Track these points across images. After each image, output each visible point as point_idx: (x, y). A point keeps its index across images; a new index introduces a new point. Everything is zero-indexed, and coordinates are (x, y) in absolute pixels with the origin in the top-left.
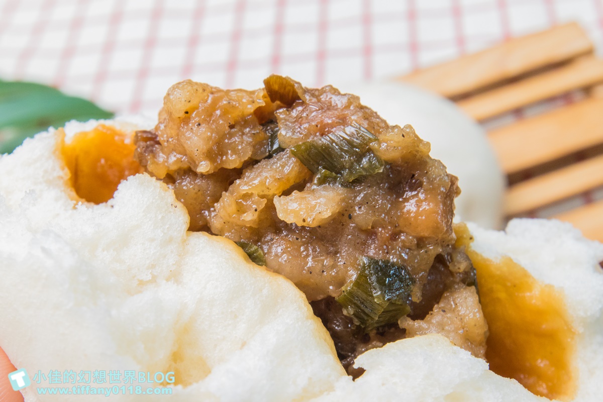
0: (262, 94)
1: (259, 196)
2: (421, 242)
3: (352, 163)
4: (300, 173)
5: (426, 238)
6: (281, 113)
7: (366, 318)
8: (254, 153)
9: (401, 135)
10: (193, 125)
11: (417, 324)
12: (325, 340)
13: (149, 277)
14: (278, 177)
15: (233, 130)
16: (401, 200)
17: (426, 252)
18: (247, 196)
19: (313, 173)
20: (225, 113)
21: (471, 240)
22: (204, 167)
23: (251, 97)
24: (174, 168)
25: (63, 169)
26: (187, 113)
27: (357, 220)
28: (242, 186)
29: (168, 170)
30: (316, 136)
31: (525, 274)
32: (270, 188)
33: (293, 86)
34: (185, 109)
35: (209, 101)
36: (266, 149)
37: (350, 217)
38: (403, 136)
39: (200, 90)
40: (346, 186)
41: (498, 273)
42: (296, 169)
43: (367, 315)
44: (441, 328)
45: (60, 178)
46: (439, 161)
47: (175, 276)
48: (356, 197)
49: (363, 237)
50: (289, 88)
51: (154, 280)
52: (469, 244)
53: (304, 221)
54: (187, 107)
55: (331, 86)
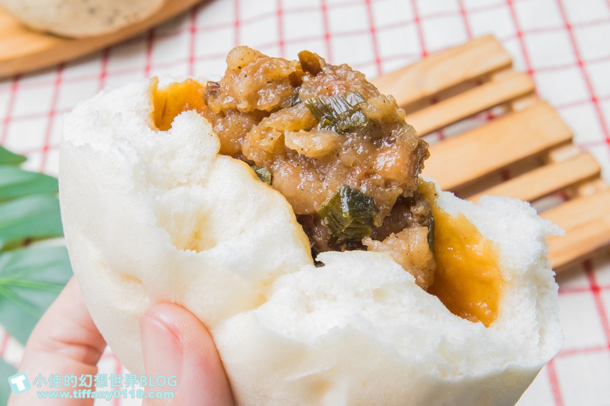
0: (296, 64)
1: (276, 130)
2: (387, 183)
3: (346, 117)
4: (309, 119)
5: (393, 180)
6: (306, 78)
7: (336, 229)
8: (280, 102)
9: (383, 101)
10: (242, 76)
11: (376, 243)
12: (302, 240)
13: (186, 181)
14: (291, 119)
15: (268, 84)
16: (378, 149)
17: (390, 191)
18: (269, 129)
19: (318, 121)
20: (266, 71)
21: (436, 196)
22: (243, 106)
23: (287, 64)
24: (226, 107)
25: (150, 104)
26: (240, 68)
27: (342, 158)
28: (267, 122)
29: (222, 108)
30: (325, 95)
31: (474, 230)
32: (285, 125)
33: (318, 61)
34: (239, 65)
35: (257, 62)
36: (290, 102)
37: (338, 155)
38: (384, 102)
39: (252, 54)
40: (340, 133)
41: (454, 225)
42: (307, 116)
43: (337, 227)
44: (392, 247)
45: (147, 110)
46: (412, 127)
47: (203, 182)
48: (344, 142)
49: (344, 171)
50: (316, 61)
51: (188, 183)
52: (434, 199)
53: (302, 149)
54: (240, 63)
55: (346, 65)
